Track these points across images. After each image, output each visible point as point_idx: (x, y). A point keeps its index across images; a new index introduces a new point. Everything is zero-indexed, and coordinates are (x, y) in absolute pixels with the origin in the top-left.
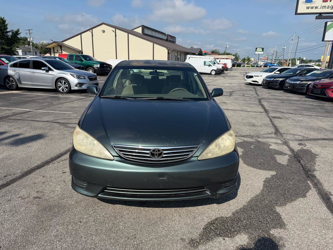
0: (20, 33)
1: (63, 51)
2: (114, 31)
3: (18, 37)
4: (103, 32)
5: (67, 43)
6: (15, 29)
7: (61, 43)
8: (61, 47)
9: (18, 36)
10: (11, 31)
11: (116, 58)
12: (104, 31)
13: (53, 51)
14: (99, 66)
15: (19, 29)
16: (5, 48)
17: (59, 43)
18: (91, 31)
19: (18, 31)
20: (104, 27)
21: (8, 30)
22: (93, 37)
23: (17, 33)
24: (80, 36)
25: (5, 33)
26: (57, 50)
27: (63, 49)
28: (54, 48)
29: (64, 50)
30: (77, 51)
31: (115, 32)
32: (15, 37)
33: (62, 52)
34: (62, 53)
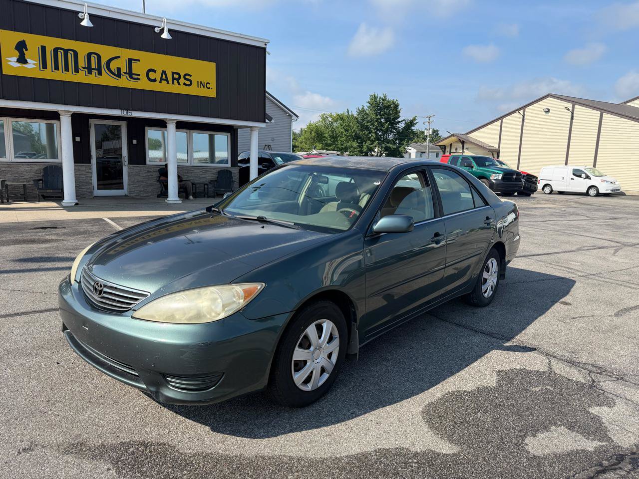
0: (416, 123)
1: (465, 150)
2: (568, 109)
3: (412, 130)
4: (546, 112)
5: (474, 136)
6: (410, 118)
7: (464, 137)
8: (463, 143)
9: (413, 128)
10: (404, 120)
11: (566, 164)
12: (549, 110)
13: (449, 151)
14: (500, 177)
15: (415, 117)
16: (390, 148)
17: (462, 136)
18: (522, 111)
19: (415, 119)
20: (549, 102)
21: (400, 119)
22: (525, 123)
23: (412, 123)
24: (499, 122)
25: (395, 124)
26: (456, 149)
27: (465, 147)
28: (451, 145)
29: (467, 149)
30: (489, 149)
31: (571, 110)
32: (407, 130)
33: (463, 152)
34: (463, 154)
